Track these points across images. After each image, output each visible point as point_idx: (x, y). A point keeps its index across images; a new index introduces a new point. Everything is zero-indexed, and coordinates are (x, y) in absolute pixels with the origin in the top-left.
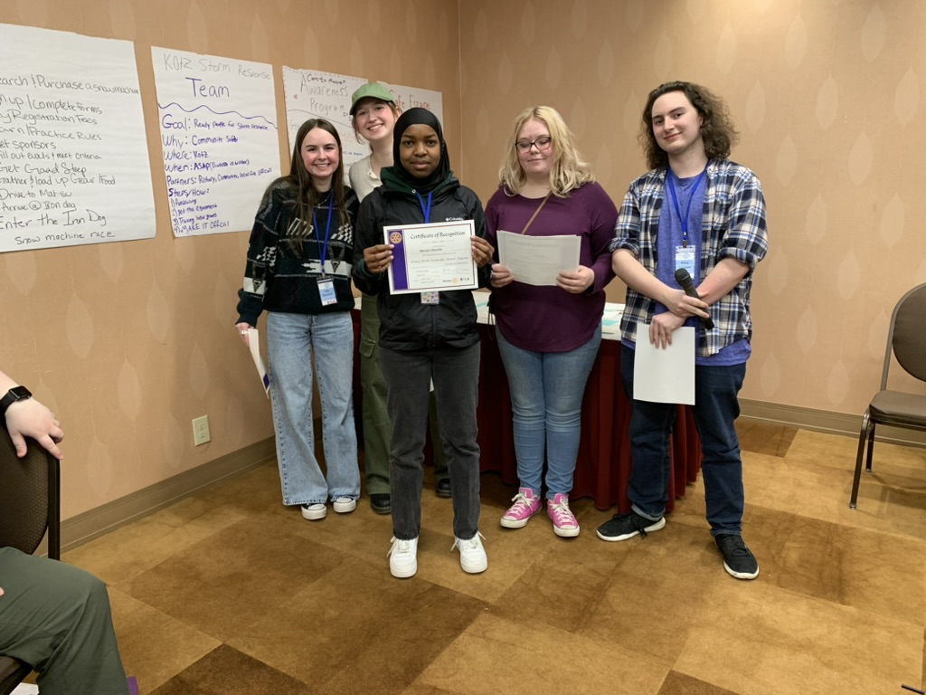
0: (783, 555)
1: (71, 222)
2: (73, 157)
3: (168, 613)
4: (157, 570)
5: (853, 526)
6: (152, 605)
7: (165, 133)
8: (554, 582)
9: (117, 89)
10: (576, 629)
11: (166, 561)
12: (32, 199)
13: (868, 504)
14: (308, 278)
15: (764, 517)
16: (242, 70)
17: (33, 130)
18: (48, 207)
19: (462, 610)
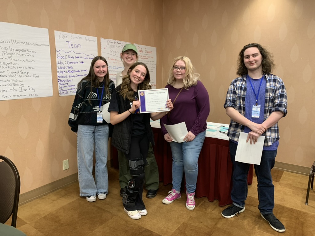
1: (22, 91)
2: (25, 68)
5: (307, 212)
7: (58, 60)
9: (41, 45)
11: (48, 214)
12: (9, 82)
13: (312, 203)
14: (94, 113)
16: (86, 39)
17: (10, 58)
18: (14, 85)
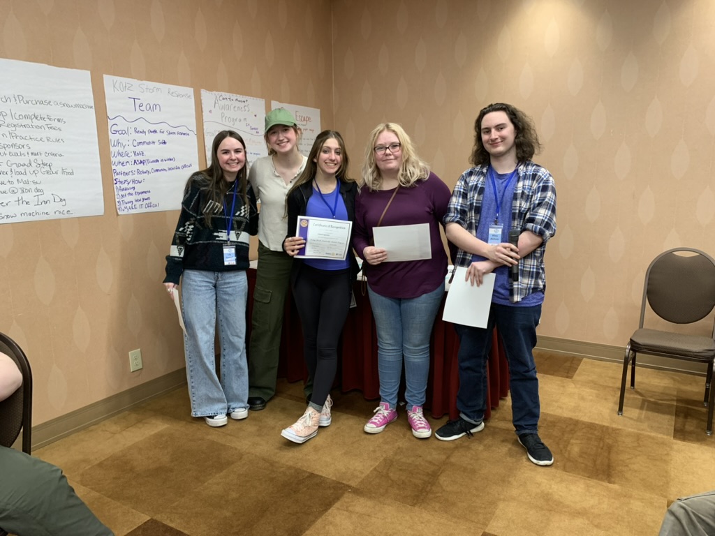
0: (568, 449)
1: (40, 203)
2: (43, 155)
3: (109, 497)
4: (100, 465)
5: (620, 427)
6: (97, 491)
8: (401, 470)
9: (77, 106)
10: (415, 504)
11: (107, 459)
12: (12, 186)
13: (631, 412)
14: (217, 243)
15: (555, 422)
16: (171, 92)
17: (13, 135)
18: (23, 192)
19: (332, 491)
